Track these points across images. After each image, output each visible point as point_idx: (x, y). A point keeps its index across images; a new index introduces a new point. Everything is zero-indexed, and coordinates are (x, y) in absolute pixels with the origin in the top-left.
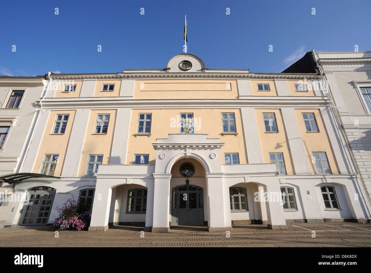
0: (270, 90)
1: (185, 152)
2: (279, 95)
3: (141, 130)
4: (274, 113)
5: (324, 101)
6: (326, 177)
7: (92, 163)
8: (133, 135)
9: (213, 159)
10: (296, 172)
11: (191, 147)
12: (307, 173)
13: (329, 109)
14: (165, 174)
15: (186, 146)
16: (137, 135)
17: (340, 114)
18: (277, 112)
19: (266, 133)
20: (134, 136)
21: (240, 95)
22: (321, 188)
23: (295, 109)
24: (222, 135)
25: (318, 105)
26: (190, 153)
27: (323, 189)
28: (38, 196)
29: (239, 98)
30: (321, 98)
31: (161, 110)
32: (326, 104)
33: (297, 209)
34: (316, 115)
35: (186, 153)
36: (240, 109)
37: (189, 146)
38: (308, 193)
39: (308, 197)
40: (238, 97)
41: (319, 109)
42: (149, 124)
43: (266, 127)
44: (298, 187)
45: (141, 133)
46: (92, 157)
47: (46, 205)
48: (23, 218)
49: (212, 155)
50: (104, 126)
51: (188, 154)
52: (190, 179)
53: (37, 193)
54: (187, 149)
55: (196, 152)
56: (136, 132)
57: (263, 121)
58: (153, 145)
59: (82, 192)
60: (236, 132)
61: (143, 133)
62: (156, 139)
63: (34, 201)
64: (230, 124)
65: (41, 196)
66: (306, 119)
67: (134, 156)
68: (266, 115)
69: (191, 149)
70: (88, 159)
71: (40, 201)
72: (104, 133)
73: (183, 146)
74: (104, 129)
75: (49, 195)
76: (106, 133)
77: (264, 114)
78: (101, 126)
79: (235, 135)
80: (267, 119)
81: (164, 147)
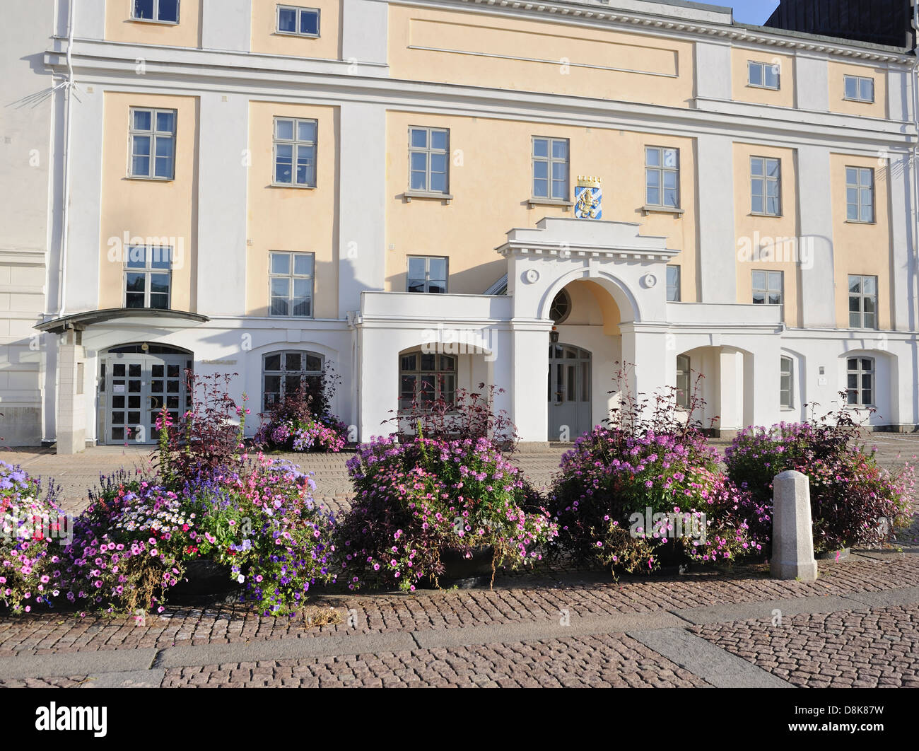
0: (779, 86)
1: (586, 269)
2: (800, 106)
3: (418, 180)
4: (779, 160)
7: (283, 275)
8: (397, 197)
9: (649, 288)
10: (806, 321)
11: (603, 257)
12: (827, 326)
13: (911, 161)
14: (540, 321)
15: (591, 253)
16: (412, 198)
18: (787, 157)
19: (751, 215)
20: (401, 201)
21: (700, 95)
22: (849, 361)
23: (831, 153)
24: (644, 212)
25: (889, 149)
26: (596, 270)
27: (852, 364)
28: (136, 370)
29: (695, 106)
30: (898, 129)
31: (478, 119)
32: (906, 145)
33: (792, 407)
34: (875, 176)
35: (588, 271)
36: (695, 139)
37: (597, 255)
38: (822, 372)
39: (820, 380)
40: (694, 100)
41: (888, 160)
42: (444, 162)
43: (753, 197)
44: (802, 358)
45: (421, 189)
46: (280, 259)
47: (165, 394)
48: (109, 426)
49: (647, 280)
50: (300, 161)
51: (594, 274)
52: (559, 329)
53: (129, 359)
54: (590, 260)
55: (611, 268)
56: (406, 189)
57: (750, 180)
58: (511, 246)
59: (267, 359)
60: (678, 206)
61: (428, 191)
62: (514, 229)
63: (127, 383)
64: (666, 180)
65: (143, 369)
66: (852, 186)
67: (407, 260)
68: (757, 163)
69: (601, 263)
70: (268, 263)
71: (146, 383)
72: (305, 185)
73: (583, 254)
74: (300, 169)
75: (169, 367)
76: (313, 185)
77: (753, 161)
78: (290, 161)
79: (677, 215)
80: (758, 177)
81: (537, 252)
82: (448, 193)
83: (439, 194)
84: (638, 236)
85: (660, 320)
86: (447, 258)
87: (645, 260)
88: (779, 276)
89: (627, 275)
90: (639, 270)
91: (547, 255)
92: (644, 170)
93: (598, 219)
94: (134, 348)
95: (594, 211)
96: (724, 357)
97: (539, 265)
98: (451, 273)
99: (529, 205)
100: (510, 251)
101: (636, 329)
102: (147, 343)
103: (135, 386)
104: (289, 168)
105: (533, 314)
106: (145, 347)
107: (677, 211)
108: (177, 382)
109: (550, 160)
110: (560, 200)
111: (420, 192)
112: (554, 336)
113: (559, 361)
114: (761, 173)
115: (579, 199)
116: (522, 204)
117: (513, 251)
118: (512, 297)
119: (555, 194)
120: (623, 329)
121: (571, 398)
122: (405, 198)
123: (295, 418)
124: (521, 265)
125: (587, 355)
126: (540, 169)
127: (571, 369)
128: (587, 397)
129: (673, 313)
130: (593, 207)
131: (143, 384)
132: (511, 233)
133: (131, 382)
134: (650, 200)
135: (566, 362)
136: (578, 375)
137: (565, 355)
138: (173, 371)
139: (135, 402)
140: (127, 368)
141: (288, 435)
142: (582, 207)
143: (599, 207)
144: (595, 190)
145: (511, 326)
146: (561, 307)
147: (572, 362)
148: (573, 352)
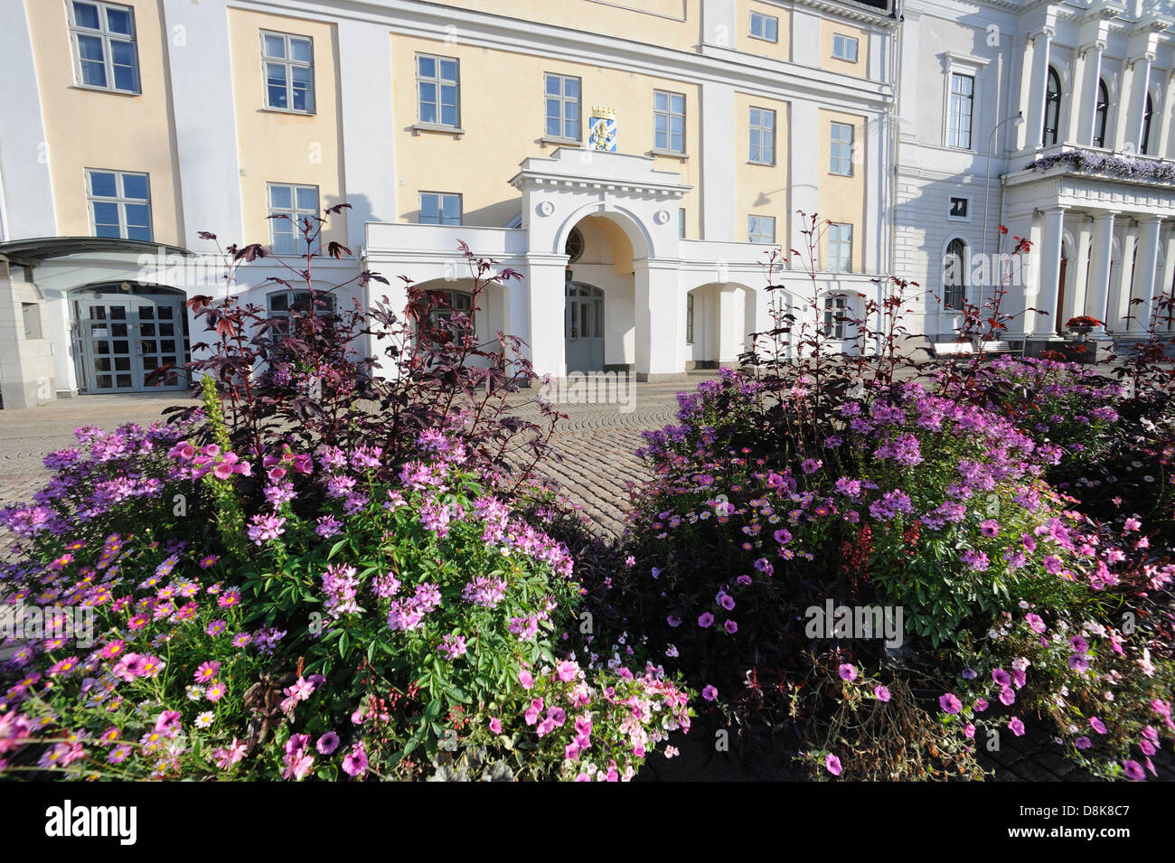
0: (777, 39)
1: (602, 203)
2: (795, 60)
3: (428, 112)
4: (775, 111)
5: (880, 98)
6: (838, 277)
7: (284, 209)
8: (406, 130)
9: (662, 223)
10: (793, 264)
11: (618, 191)
13: (885, 120)
14: (556, 254)
15: (606, 185)
16: (422, 130)
17: (902, 138)
18: (781, 109)
19: (748, 163)
20: (410, 133)
21: (706, 41)
22: (827, 300)
23: (819, 108)
24: (653, 155)
25: (866, 107)
26: (612, 203)
27: (829, 303)
28: (118, 312)
29: (702, 52)
30: (875, 88)
31: (489, 51)
32: (882, 105)
34: (856, 132)
35: (603, 205)
36: (700, 86)
37: (613, 188)
38: (805, 310)
40: (701, 45)
41: (866, 118)
42: (453, 95)
43: (751, 146)
44: (789, 298)
45: (431, 122)
46: (280, 192)
47: (158, 338)
48: (93, 374)
49: (661, 216)
50: (295, 84)
51: (609, 208)
52: (574, 267)
53: (109, 301)
54: (606, 193)
55: (627, 203)
56: (416, 121)
57: (749, 129)
58: (526, 175)
59: (273, 299)
60: (684, 151)
61: (438, 124)
62: (528, 159)
63: (109, 326)
64: (672, 125)
65: (127, 310)
66: (836, 140)
67: (418, 196)
68: (755, 113)
69: (617, 197)
70: (267, 197)
71: (133, 327)
72: (304, 112)
73: (599, 187)
74: (297, 94)
75: (159, 308)
76: (313, 112)
77: (752, 111)
78: (284, 83)
79: (683, 160)
80: (756, 127)
81: (552, 182)
82: (460, 127)
83: (450, 128)
84: (652, 171)
85: (674, 257)
86: (461, 195)
87: (659, 196)
88: (770, 223)
89: (642, 210)
90: (653, 206)
91: (562, 187)
92: (653, 114)
93: (613, 152)
94: (113, 287)
95: (608, 144)
96: (724, 295)
97: (555, 197)
98: (464, 212)
99: (543, 143)
100: (523, 181)
101: (651, 265)
102: (128, 282)
103: (120, 330)
104: (284, 92)
105: (549, 249)
106: (126, 287)
107: (683, 155)
108: (171, 325)
109: (563, 98)
110: (572, 140)
111: (429, 125)
112: (569, 274)
113: (573, 299)
114: (758, 123)
115: (593, 130)
116: (536, 142)
117: (527, 181)
118: (526, 231)
119: (568, 134)
120: (636, 266)
121: (584, 334)
122: (415, 131)
123: (297, 360)
124: (537, 197)
125: (599, 293)
126: (552, 107)
127: (584, 307)
128: (599, 333)
129: (684, 251)
130: (608, 140)
131: (130, 327)
132: (525, 162)
133: (113, 326)
134: (658, 145)
135: (579, 299)
136: (591, 311)
137: (578, 293)
138: (165, 313)
139: (122, 347)
140: (108, 311)
141: (290, 378)
142: (596, 139)
143: (614, 141)
144: (609, 122)
145: (527, 260)
146: (575, 245)
147: (585, 300)
148: (585, 290)
